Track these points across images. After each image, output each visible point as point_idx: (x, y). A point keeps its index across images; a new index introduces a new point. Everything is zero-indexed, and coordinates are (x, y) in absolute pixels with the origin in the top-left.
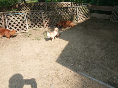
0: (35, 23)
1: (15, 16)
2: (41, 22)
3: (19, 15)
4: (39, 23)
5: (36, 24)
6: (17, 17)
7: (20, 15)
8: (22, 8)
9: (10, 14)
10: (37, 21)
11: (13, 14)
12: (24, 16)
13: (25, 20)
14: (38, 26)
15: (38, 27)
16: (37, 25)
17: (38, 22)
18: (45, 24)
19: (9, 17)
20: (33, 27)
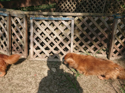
0: (89, 42)
1: (50, 22)
2: (103, 42)
3: (60, 22)
4: (98, 42)
5: (91, 45)
6: (54, 25)
7: (62, 23)
8: (63, 3)
9: (41, 16)
10: (94, 38)
11: (47, 18)
12: (70, 24)
13: (70, 35)
14: (95, 49)
15: (92, 51)
16: (93, 47)
17: (96, 40)
18: (114, 48)
19: (38, 24)
20: (83, 50)
